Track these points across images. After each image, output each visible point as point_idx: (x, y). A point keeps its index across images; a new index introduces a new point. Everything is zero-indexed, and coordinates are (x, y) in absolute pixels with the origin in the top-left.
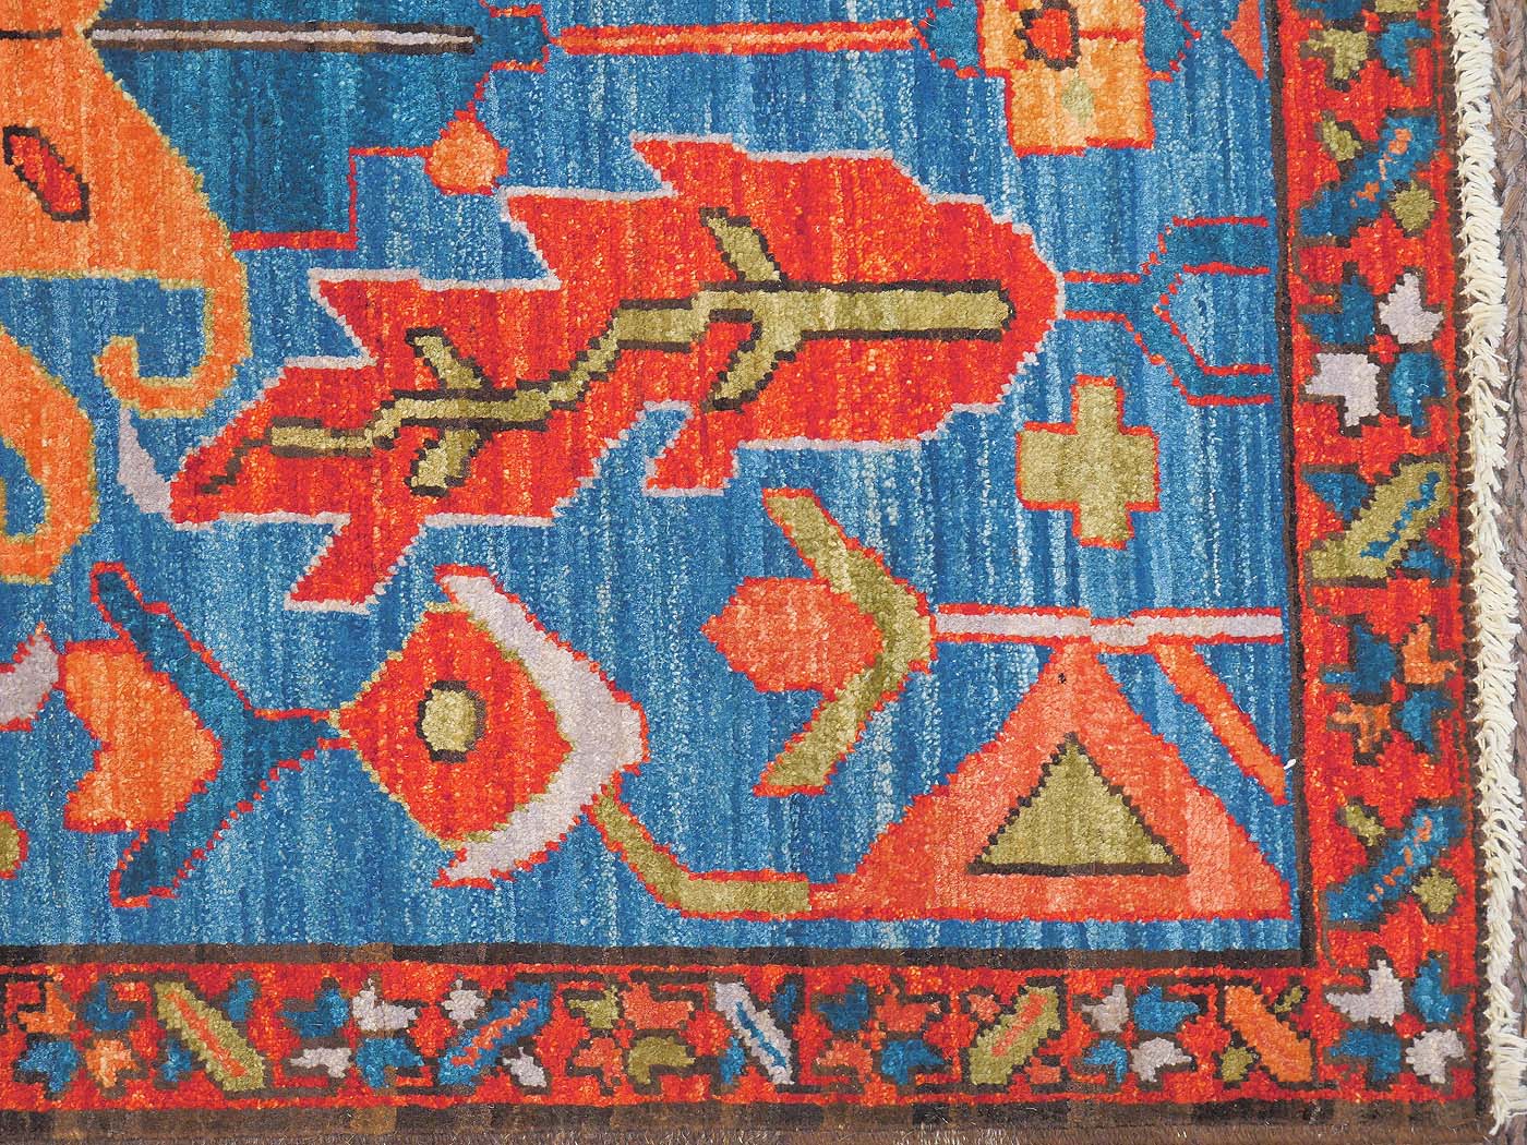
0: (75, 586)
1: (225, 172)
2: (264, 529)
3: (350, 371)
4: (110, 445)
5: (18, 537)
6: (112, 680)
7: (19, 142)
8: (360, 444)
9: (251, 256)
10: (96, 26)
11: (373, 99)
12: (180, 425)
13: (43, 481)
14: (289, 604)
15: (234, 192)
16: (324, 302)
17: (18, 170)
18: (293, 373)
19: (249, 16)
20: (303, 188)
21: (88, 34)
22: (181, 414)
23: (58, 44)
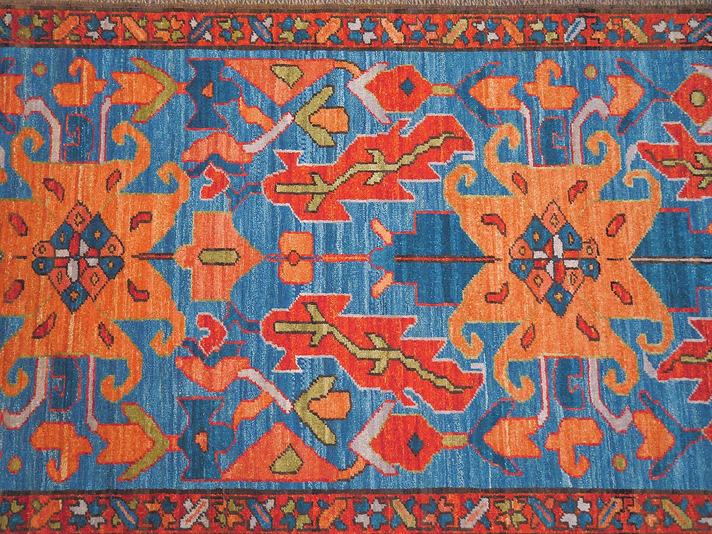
0: (635, 396)
1: (665, 293)
2: (681, 382)
3: (700, 343)
4: (641, 361)
5: (619, 384)
6: (646, 420)
7: (615, 285)
8: (703, 361)
9: (673, 313)
10: (632, 257)
11: (700, 276)
12: (658, 356)
13: (624, 370)
14: (689, 401)
15: (668, 298)
16: (692, 325)
17: (615, 292)
18: (685, 343)
19: (668, 255)
20: (684, 296)
21: (630, 259)
22: (658, 353)
23: (622, 261)
